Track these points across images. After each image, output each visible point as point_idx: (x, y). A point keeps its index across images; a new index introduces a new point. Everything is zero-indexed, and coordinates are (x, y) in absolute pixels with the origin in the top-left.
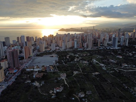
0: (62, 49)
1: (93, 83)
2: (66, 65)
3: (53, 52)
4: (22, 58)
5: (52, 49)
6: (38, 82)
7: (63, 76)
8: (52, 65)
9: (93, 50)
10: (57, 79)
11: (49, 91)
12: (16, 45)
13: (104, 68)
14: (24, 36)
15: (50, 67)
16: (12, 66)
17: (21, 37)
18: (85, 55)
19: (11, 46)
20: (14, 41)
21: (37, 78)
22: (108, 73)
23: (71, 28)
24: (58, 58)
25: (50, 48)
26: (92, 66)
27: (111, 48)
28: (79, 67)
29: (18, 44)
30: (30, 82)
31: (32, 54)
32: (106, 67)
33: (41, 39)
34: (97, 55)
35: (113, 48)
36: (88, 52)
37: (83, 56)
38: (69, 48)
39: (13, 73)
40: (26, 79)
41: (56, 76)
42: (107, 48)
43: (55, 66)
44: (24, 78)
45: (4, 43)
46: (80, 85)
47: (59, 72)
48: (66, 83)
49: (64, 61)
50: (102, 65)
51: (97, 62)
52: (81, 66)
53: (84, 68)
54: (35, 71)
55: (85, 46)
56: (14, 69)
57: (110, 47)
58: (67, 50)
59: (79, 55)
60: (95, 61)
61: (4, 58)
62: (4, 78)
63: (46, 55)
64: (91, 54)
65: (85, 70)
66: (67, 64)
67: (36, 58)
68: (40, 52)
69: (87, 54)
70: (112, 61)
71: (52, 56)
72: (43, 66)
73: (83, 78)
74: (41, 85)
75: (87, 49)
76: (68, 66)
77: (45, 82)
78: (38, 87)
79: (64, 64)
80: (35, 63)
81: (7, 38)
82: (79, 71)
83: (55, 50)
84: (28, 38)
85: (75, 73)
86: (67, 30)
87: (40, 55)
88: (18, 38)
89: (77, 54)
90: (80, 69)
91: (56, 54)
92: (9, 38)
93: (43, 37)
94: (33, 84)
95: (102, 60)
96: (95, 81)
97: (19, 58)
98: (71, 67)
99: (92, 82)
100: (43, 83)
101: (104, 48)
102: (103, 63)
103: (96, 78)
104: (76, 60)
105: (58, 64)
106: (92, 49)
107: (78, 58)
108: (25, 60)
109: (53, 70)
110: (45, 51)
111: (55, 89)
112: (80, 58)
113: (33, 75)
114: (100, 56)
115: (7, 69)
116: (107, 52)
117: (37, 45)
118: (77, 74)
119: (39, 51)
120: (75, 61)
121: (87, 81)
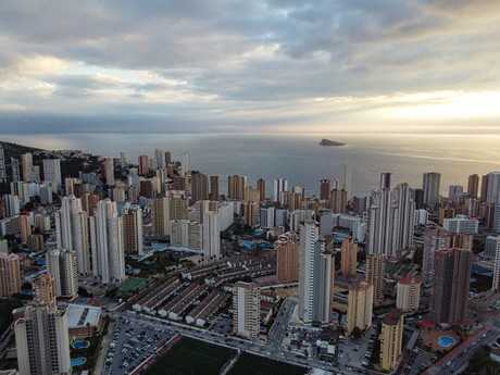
4: (483, 282)
12: (459, 212)
16: (436, 311)
17: (486, 179)
19: (442, 212)
20: (454, 189)
29: (469, 205)
39: (435, 349)
45: (418, 195)
56: (441, 328)
61: (410, 256)
81: (432, 178)
88: (474, 179)
92: (439, 175)
97: (473, 275)
115: (415, 315)
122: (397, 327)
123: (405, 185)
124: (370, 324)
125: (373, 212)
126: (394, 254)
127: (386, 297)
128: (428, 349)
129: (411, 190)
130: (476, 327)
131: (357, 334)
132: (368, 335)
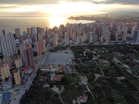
0: (76, 44)
1: (121, 92)
2: (84, 65)
3: (67, 46)
4: (36, 54)
5: (66, 44)
6: (57, 87)
7: (84, 81)
8: (69, 65)
9: (111, 45)
10: (77, 84)
11: (72, 101)
12: (26, 38)
13: (129, 71)
14: (34, 28)
15: (67, 66)
16: (27, 64)
17: (31, 29)
18: (103, 52)
19: (22, 39)
20: (24, 32)
21: (55, 81)
22: (136, 78)
23: (81, 16)
24: (73, 55)
25: (63, 41)
26: (114, 68)
27: (132, 43)
28: (100, 68)
29: (29, 36)
30: (48, 86)
31: (45, 49)
32: (131, 69)
33: (51, 30)
34: (117, 53)
35: (133, 44)
36: (106, 48)
37: (101, 53)
38: (84, 42)
39: (28, 74)
40: (43, 83)
41: (76, 79)
42: (126, 43)
43: (72, 66)
44: (41, 80)
45: (15, 35)
46: (106, 93)
47: (78, 74)
48: (89, 90)
49: (81, 59)
50: (126, 66)
51: (119, 62)
52: (101, 67)
53: (106, 70)
54: (51, 71)
55: (102, 40)
56: (29, 68)
57: (130, 42)
58: (82, 45)
59: (96, 52)
60: (116, 60)
61: (17, 53)
62: (21, 80)
63: (60, 50)
64: (110, 50)
65: (108, 72)
66: (85, 63)
67: (50, 54)
68: (53, 47)
69: (105, 50)
70: (137, 61)
71: (67, 53)
72: (59, 65)
73: (107, 85)
74: (62, 92)
75: (104, 44)
76: (86, 67)
77: (65, 88)
78: (58, 94)
79: (82, 63)
80: (50, 61)
81: (17, 30)
82: (101, 74)
83: (69, 45)
84: (38, 29)
85: (97, 76)
86: (77, 19)
87: (53, 50)
88: (28, 29)
89: (94, 50)
90: (101, 71)
91: (70, 49)
92: (19, 29)
93: (54, 27)
94: (52, 89)
95: (124, 59)
96: (122, 90)
97: (33, 53)
98: (90, 68)
99: (120, 90)
100: (63, 88)
101: (123, 44)
102: (127, 64)
103: (122, 85)
104: (94, 58)
105: (75, 62)
106: (109, 44)
107: (96, 55)
108: (39, 57)
109: (71, 71)
110: (58, 46)
111: (78, 99)
112: (99, 56)
113: (50, 77)
114: (121, 54)
115: (22, 68)
116: (128, 48)
117: (48, 37)
118: (99, 78)
119: (52, 45)
120: (93, 60)
121: (113, 88)
122: (18, 72)
123: (10, 33)
124: (10, 75)
125: (2, 43)
126: (12, 54)
127: (13, 66)
128: (27, 74)
129: (12, 34)
130: (36, 65)
131: (7, 79)
132: (10, 78)
